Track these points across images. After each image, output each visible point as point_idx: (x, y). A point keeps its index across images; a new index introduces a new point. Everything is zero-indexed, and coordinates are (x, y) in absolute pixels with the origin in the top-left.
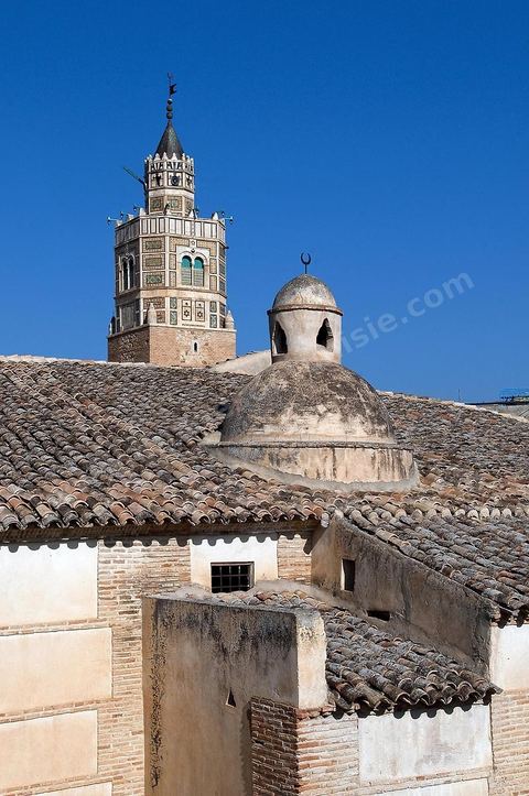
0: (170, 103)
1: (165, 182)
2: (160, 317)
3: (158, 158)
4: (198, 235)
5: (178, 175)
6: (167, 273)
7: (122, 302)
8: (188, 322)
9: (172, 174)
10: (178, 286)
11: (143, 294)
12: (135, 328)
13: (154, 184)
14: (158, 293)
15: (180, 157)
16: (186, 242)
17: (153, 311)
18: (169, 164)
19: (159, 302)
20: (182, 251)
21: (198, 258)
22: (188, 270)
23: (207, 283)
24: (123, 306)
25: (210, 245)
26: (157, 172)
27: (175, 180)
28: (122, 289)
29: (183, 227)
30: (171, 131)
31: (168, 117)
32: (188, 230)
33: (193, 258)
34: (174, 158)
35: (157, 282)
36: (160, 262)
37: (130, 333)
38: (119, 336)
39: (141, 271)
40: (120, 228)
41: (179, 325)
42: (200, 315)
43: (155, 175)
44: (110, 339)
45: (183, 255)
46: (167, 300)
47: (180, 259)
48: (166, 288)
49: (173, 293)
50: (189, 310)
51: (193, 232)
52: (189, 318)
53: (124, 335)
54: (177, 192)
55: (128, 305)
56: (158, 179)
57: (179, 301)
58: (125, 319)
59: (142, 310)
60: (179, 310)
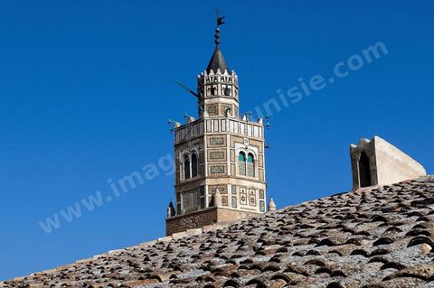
0: (217, 31)
1: (220, 92)
2: (225, 201)
3: (212, 73)
4: (250, 134)
5: (229, 87)
6: (229, 165)
7: (183, 189)
8: (245, 206)
9: (224, 86)
10: (238, 175)
11: (208, 182)
12: (199, 210)
13: (209, 94)
14: (222, 181)
15: (230, 73)
16: (241, 140)
17: (219, 196)
18: (222, 78)
19: (223, 189)
20: (239, 147)
21: (250, 154)
22: (243, 163)
23: (257, 174)
24: (185, 192)
25: (258, 144)
26: (212, 84)
27: (227, 92)
28: (182, 178)
29: (239, 128)
30: (219, 53)
31: (217, 43)
32: (242, 130)
33: (246, 153)
34: (226, 73)
35: (221, 171)
36: (223, 156)
37: (193, 214)
38: (179, 218)
39: (206, 163)
40: (180, 128)
41: (238, 209)
42: (253, 201)
43: (210, 87)
44: (168, 221)
45: (239, 151)
46: (229, 187)
47: (237, 154)
48: (229, 177)
49: (233, 181)
50: (244, 196)
51: (246, 133)
52: (245, 202)
53: (185, 216)
54: (229, 101)
55: (190, 192)
56: (212, 90)
57: (238, 188)
58: (187, 203)
59: (208, 196)
60: (237, 196)
